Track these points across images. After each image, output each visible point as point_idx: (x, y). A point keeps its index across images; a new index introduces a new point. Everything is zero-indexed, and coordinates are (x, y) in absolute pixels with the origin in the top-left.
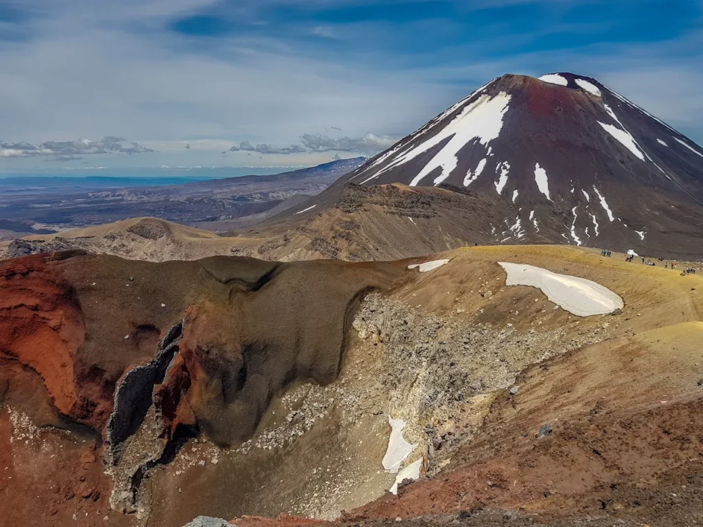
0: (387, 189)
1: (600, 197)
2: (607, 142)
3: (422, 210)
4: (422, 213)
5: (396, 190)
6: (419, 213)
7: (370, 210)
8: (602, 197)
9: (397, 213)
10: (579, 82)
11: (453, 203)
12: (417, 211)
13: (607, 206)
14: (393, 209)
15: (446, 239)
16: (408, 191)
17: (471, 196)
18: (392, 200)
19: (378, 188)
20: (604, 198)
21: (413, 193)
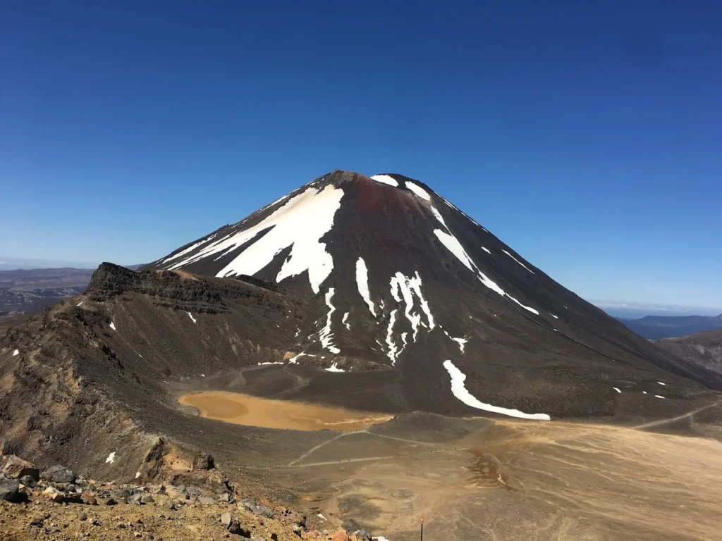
0: (163, 275)
1: (422, 301)
2: (434, 245)
3: (207, 304)
4: (207, 307)
5: (176, 277)
6: (202, 307)
7: (132, 300)
8: (425, 300)
9: (172, 306)
10: (409, 185)
11: (251, 298)
12: (199, 304)
13: (429, 311)
14: (168, 301)
15: (233, 341)
16: (191, 280)
17: (278, 292)
18: (168, 289)
19: (151, 273)
20: (427, 302)
21: (197, 282)
